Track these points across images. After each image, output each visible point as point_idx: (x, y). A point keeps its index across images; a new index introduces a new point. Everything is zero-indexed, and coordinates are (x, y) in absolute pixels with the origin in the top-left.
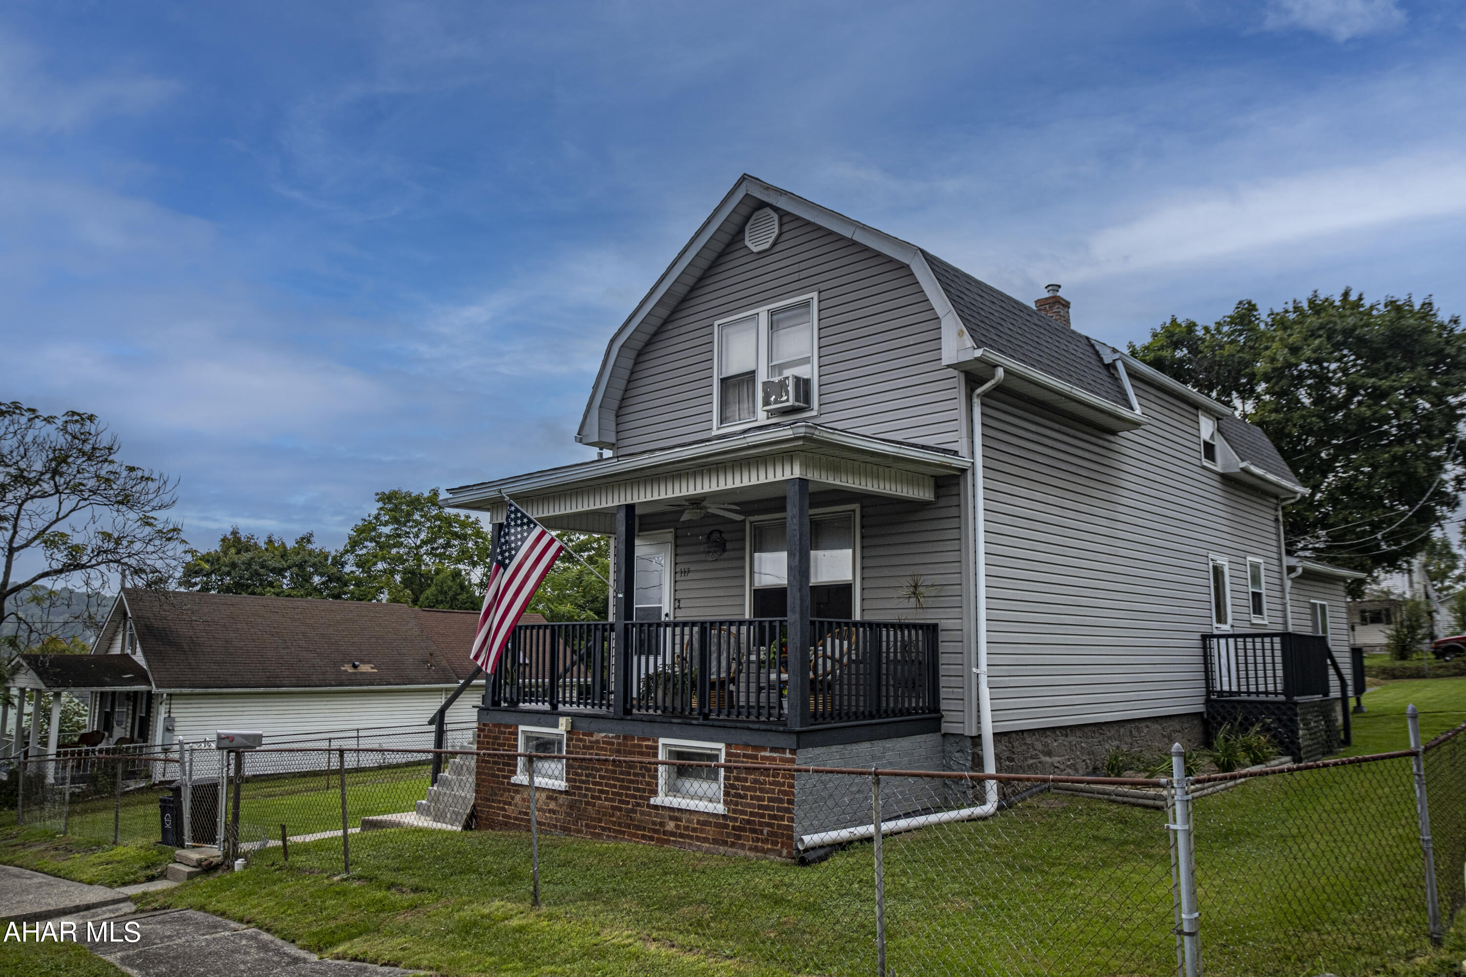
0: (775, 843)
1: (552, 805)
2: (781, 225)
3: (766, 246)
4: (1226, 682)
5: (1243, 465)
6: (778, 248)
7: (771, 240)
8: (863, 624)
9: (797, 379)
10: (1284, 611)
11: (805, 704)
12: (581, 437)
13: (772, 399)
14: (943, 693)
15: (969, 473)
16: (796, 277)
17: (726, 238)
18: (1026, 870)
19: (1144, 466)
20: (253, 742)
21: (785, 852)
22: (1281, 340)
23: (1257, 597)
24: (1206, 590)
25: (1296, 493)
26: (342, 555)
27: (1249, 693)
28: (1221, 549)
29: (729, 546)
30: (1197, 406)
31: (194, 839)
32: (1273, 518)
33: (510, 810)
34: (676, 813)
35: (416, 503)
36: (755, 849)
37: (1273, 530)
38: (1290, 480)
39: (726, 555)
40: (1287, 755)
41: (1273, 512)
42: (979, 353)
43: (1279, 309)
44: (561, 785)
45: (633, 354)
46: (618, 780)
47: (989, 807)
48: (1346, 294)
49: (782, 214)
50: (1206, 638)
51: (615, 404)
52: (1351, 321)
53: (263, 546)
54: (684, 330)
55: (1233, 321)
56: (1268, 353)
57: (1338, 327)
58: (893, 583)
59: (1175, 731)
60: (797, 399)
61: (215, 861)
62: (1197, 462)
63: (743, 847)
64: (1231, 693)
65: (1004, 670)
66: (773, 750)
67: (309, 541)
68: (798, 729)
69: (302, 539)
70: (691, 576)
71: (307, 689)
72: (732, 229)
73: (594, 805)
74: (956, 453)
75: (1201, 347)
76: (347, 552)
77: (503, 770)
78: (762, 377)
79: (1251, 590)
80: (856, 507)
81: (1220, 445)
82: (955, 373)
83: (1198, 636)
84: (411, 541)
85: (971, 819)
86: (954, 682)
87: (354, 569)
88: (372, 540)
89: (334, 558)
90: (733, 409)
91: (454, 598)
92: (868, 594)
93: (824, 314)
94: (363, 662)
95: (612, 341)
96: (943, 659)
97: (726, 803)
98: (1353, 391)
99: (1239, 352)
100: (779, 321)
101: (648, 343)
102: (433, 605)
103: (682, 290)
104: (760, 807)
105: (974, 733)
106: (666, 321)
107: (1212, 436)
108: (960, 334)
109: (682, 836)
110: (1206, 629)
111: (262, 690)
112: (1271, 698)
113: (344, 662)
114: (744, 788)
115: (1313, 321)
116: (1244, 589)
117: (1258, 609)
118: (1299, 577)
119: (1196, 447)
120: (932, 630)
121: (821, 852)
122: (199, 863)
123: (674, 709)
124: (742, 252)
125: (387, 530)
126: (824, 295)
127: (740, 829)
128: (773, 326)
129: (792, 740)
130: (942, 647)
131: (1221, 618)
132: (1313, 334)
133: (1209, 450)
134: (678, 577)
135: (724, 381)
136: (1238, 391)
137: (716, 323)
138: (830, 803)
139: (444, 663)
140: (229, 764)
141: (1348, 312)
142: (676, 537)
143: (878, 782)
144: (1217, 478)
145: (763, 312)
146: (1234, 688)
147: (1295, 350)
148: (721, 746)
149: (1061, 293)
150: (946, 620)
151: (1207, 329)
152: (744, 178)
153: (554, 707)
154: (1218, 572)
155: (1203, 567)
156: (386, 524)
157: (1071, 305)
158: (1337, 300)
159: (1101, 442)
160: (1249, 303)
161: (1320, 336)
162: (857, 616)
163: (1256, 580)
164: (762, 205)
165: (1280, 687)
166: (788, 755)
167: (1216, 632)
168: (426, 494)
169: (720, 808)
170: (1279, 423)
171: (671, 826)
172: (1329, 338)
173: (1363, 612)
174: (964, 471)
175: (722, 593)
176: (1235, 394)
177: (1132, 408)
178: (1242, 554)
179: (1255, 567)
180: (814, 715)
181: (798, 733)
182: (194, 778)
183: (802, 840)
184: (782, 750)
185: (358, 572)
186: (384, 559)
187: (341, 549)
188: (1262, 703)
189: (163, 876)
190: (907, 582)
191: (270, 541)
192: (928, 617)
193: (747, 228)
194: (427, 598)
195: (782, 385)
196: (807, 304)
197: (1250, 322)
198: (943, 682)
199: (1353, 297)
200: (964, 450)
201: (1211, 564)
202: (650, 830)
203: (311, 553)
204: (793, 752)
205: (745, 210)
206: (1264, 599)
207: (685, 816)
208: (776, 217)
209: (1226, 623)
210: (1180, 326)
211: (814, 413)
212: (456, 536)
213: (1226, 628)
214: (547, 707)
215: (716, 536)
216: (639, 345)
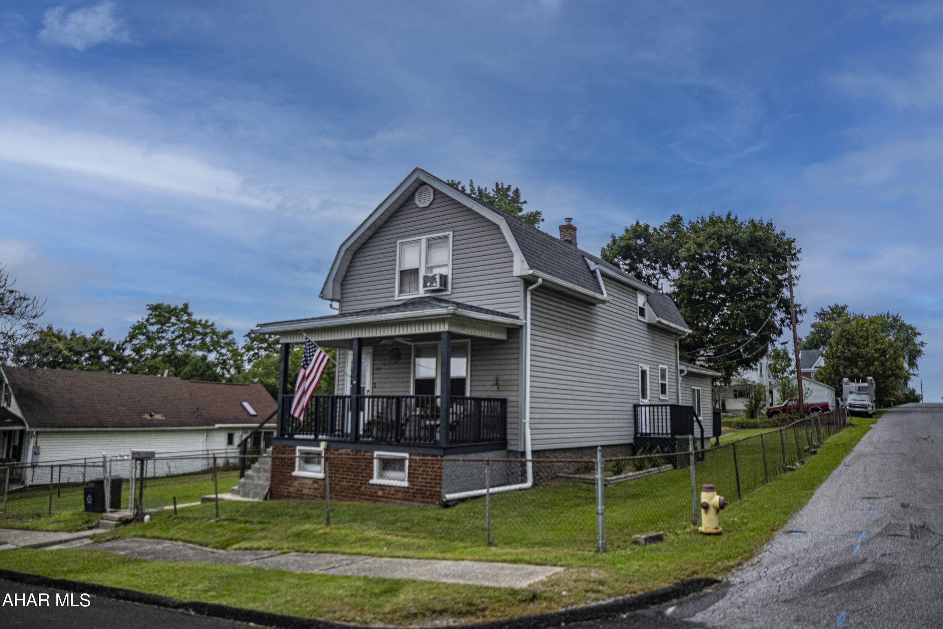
0: (432, 499)
1: (316, 486)
2: (434, 195)
3: (427, 205)
4: (645, 429)
5: (658, 319)
6: (433, 206)
7: (429, 202)
8: (471, 398)
9: (441, 276)
10: (678, 393)
11: (447, 435)
12: (322, 296)
13: (429, 284)
14: (509, 431)
15: (524, 328)
16: (441, 222)
17: (405, 198)
18: (545, 508)
19: (608, 320)
20: (151, 456)
21: (437, 503)
22: (694, 239)
23: (663, 386)
24: (637, 382)
25: (685, 332)
26: (123, 344)
27: (658, 434)
28: (645, 361)
29: (402, 356)
30: (636, 289)
31: (111, 507)
32: (673, 345)
33: (291, 489)
34: (382, 487)
35: (173, 312)
36: (423, 502)
37: (674, 351)
38: (683, 326)
39: (401, 361)
40: (669, 463)
41: (674, 342)
42: (531, 272)
43: (694, 221)
44: (321, 475)
45: (352, 253)
46: (353, 472)
47: (529, 484)
48: (729, 215)
49: (435, 190)
50: (636, 406)
51: (340, 279)
52: (730, 231)
53: (69, 337)
54: (380, 243)
55: (669, 225)
56: (686, 246)
57: (724, 234)
58: (487, 378)
59: (618, 452)
60: (441, 285)
61: (130, 518)
62: (635, 318)
63: (417, 501)
64: (646, 434)
65: (537, 421)
66: (432, 456)
67: (101, 334)
68: (444, 446)
69: (97, 333)
70: (381, 371)
71: (123, 429)
72: (408, 194)
73: (339, 485)
74: (517, 318)
75: (651, 240)
76: (126, 342)
77: (287, 469)
78: (422, 273)
79: (660, 382)
80: (469, 341)
81: (648, 309)
82: (519, 279)
83: (632, 405)
84: (169, 336)
85: (520, 490)
86: (513, 426)
87: (131, 352)
88: (143, 334)
89: (118, 346)
90: (406, 287)
91: (203, 373)
92: (473, 383)
93: (456, 243)
94: (156, 413)
95: (341, 246)
96: (509, 415)
97: (409, 481)
98: (731, 269)
99: (671, 244)
100: (432, 244)
101: (360, 248)
102: (189, 377)
103: (380, 222)
104: (426, 483)
105: (522, 450)
106: (371, 237)
107: (644, 305)
108: (522, 262)
109: (386, 498)
110: (636, 402)
111: (95, 429)
112: (665, 436)
113: (144, 412)
114: (418, 474)
115: (711, 230)
116: (657, 381)
117: (663, 392)
118: (686, 375)
119: (635, 310)
120: (504, 402)
121: (454, 502)
122: (120, 519)
123: (382, 438)
124: (413, 206)
125: (153, 328)
126: (456, 234)
127: (415, 493)
128: (429, 246)
129: (441, 452)
130: (509, 410)
131: (644, 396)
132: (710, 237)
133: (642, 312)
134: (375, 372)
135: (402, 272)
136: (671, 265)
137: (399, 242)
138: (458, 481)
139: (205, 414)
140: (136, 468)
141: (729, 226)
142: (374, 351)
143: (488, 464)
144: (645, 325)
145: (424, 238)
146: (648, 431)
147: (700, 246)
148: (406, 455)
149: (572, 223)
150: (510, 397)
151: (655, 229)
152: (417, 169)
153: (316, 437)
154: (644, 373)
155: (636, 371)
156: (152, 324)
157: (578, 229)
158: (724, 218)
159: (587, 310)
160: (679, 216)
161: (714, 239)
162: (468, 394)
163: (663, 377)
164: (424, 184)
165: (669, 431)
166: (439, 458)
167: (641, 403)
168: (180, 306)
169: (406, 484)
170: (690, 286)
171: (380, 493)
172: (719, 240)
173: (735, 391)
174: (521, 327)
175: (400, 380)
176: (669, 266)
177: (602, 294)
178: (656, 364)
179: (663, 371)
180: (452, 441)
181: (445, 449)
182: (113, 474)
183: (445, 497)
184: (437, 456)
185: (134, 355)
186: (151, 347)
187: (123, 340)
188: (660, 439)
189: (97, 526)
190: (493, 378)
191: (73, 334)
192: (502, 395)
193: (417, 194)
194: (186, 373)
195: (433, 278)
196: (446, 237)
197: (679, 227)
198: (509, 426)
199: (733, 217)
200: (522, 317)
201: (640, 369)
202: (369, 496)
203: (103, 342)
204: (442, 456)
205: (416, 185)
206: (667, 387)
207: (387, 488)
208: (432, 191)
209: (646, 398)
210: (641, 226)
211: (449, 293)
212: (198, 333)
213: (646, 402)
214: (312, 437)
215: (395, 351)
216: (355, 249)
